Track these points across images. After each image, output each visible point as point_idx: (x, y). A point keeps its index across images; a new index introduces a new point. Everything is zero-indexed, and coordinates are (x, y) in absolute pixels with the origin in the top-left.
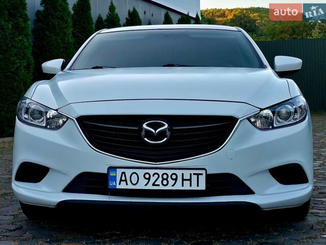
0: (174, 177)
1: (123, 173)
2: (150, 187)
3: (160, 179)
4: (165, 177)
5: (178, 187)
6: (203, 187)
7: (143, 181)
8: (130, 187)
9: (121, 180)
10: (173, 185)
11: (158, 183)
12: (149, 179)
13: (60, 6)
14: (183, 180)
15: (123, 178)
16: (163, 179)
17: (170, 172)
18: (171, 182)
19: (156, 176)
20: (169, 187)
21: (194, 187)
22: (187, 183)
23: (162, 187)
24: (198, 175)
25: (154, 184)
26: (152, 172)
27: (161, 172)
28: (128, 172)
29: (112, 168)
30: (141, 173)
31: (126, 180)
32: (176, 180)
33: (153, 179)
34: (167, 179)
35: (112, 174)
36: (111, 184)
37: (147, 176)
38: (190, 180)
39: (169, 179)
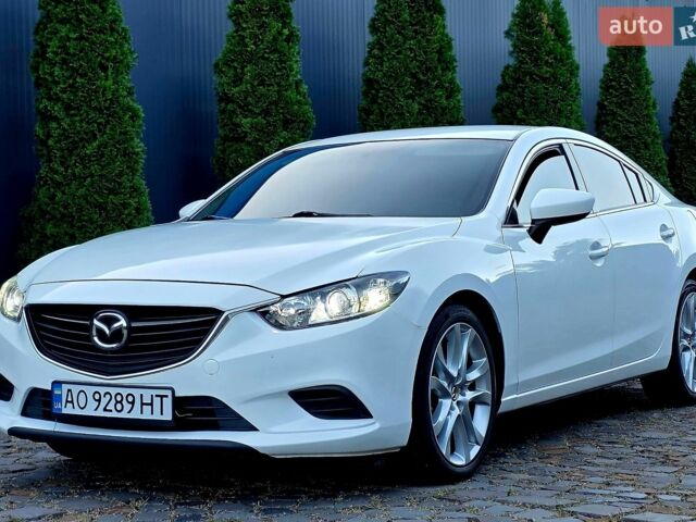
0: (130, 399)
1: (69, 390)
2: (100, 413)
3: (113, 401)
4: (119, 398)
5: (136, 415)
6: (168, 416)
7: (92, 404)
8: (77, 412)
9: (67, 401)
10: (129, 412)
11: (110, 407)
12: (99, 401)
13: (549, 53)
14: (142, 404)
15: (70, 399)
16: (117, 402)
17: (125, 392)
18: (127, 407)
19: (108, 397)
20: (124, 415)
21: (157, 416)
22: (147, 409)
23: (114, 415)
24: (162, 397)
25: (105, 410)
26: (102, 390)
27: (113, 391)
28: (75, 389)
29: (57, 384)
30: (90, 390)
31: (72, 402)
32: (133, 403)
33: (104, 401)
34: (121, 402)
35: (57, 392)
36: (57, 406)
37: (97, 397)
38: (151, 404)
39: (124, 402)
